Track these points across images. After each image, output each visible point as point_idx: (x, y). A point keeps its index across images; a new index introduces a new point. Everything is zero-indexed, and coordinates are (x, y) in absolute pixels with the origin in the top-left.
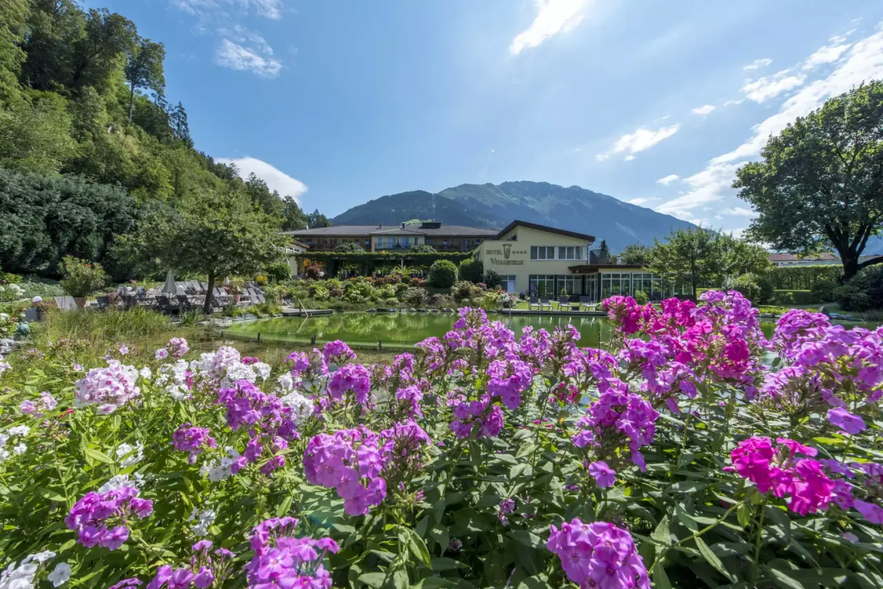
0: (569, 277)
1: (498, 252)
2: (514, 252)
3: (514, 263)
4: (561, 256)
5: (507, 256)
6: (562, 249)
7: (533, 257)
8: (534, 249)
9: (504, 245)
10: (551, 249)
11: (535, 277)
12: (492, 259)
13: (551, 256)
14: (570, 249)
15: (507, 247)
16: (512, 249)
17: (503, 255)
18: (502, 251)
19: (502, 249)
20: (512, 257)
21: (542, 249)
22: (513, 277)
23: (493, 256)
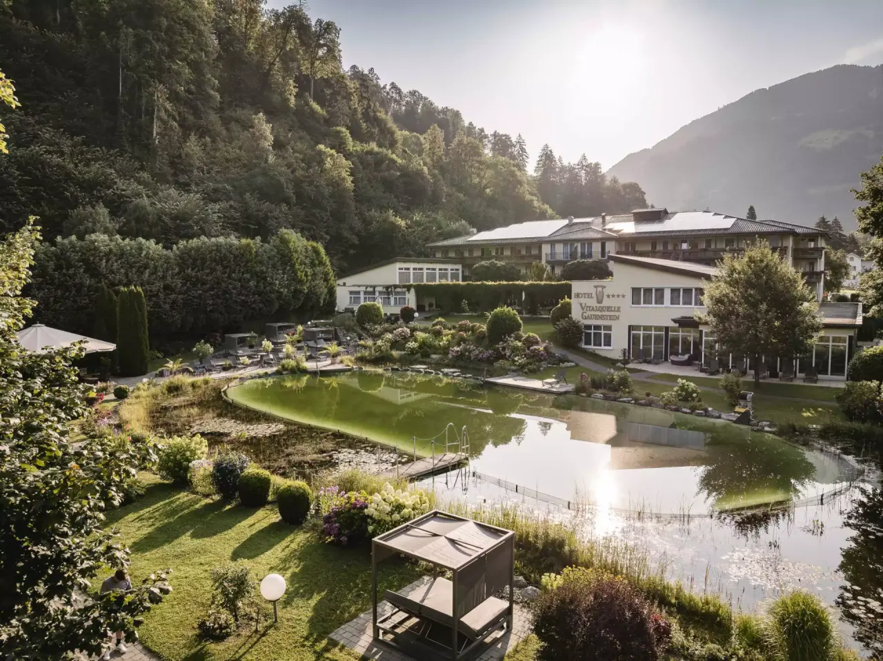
1: (589, 296)
2: (608, 296)
3: (609, 309)
4: (674, 301)
5: (600, 301)
6: (675, 291)
7: (636, 301)
8: (636, 291)
9: (596, 287)
10: (660, 291)
11: (637, 328)
12: (581, 304)
13: (660, 300)
14: (688, 291)
15: (599, 289)
16: (606, 292)
17: (595, 299)
18: (594, 295)
19: (593, 291)
20: (606, 303)
21: (648, 291)
22: (609, 328)
23: (583, 300)
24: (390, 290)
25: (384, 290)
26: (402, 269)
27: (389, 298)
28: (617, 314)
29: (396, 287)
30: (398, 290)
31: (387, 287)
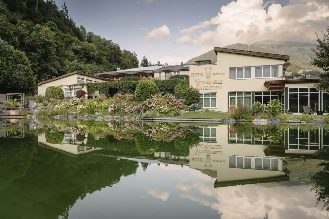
0: (265, 93)
1: (201, 75)
2: (214, 74)
3: (215, 82)
4: (258, 75)
5: (208, 78)
6: (258, 68)
7: (232, 77)
8: (232, 69)
9: (206, 69)
10: (248, 69)
11: (233, 93)
12: (196, 80)
13: (248, 75)
14: (267, 68)
15: (208, 70)
16: (213, 72)
17: (205, 76)
18: (205, 74)
19: (204, 72)
20: (213, 78)
21: (240, 69)
22: (214, 94)
23: (197, 78)
24: (71, 87)
25: (68, 87)
26: (79, 78)
27: (71, 92)
28: (220, 85)
29: (75, 85)
30: (76, 87)
31: (70, 86)
